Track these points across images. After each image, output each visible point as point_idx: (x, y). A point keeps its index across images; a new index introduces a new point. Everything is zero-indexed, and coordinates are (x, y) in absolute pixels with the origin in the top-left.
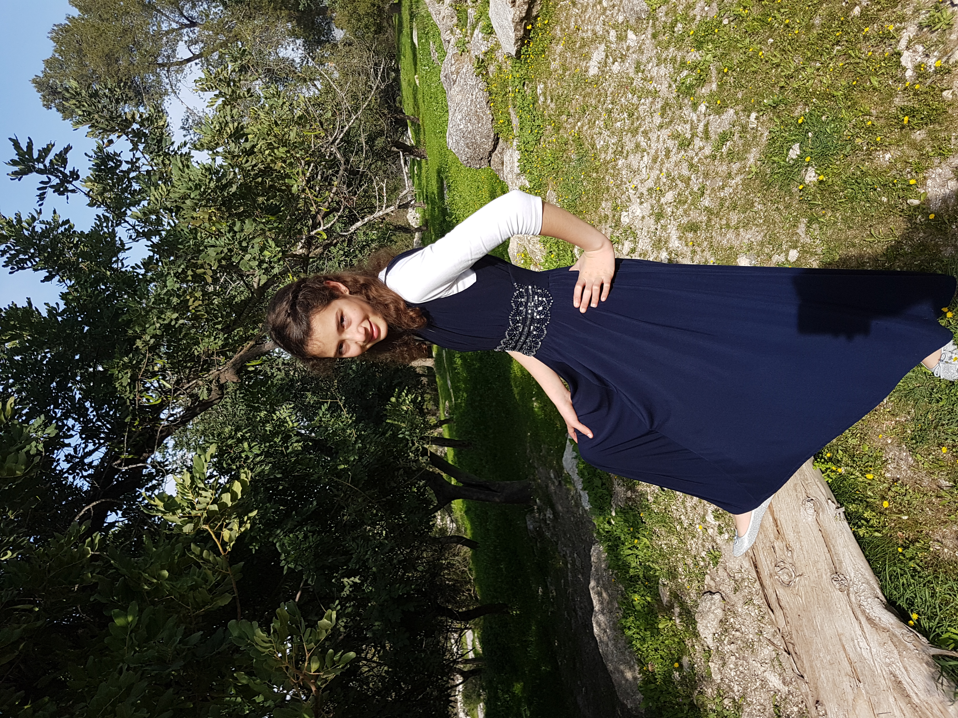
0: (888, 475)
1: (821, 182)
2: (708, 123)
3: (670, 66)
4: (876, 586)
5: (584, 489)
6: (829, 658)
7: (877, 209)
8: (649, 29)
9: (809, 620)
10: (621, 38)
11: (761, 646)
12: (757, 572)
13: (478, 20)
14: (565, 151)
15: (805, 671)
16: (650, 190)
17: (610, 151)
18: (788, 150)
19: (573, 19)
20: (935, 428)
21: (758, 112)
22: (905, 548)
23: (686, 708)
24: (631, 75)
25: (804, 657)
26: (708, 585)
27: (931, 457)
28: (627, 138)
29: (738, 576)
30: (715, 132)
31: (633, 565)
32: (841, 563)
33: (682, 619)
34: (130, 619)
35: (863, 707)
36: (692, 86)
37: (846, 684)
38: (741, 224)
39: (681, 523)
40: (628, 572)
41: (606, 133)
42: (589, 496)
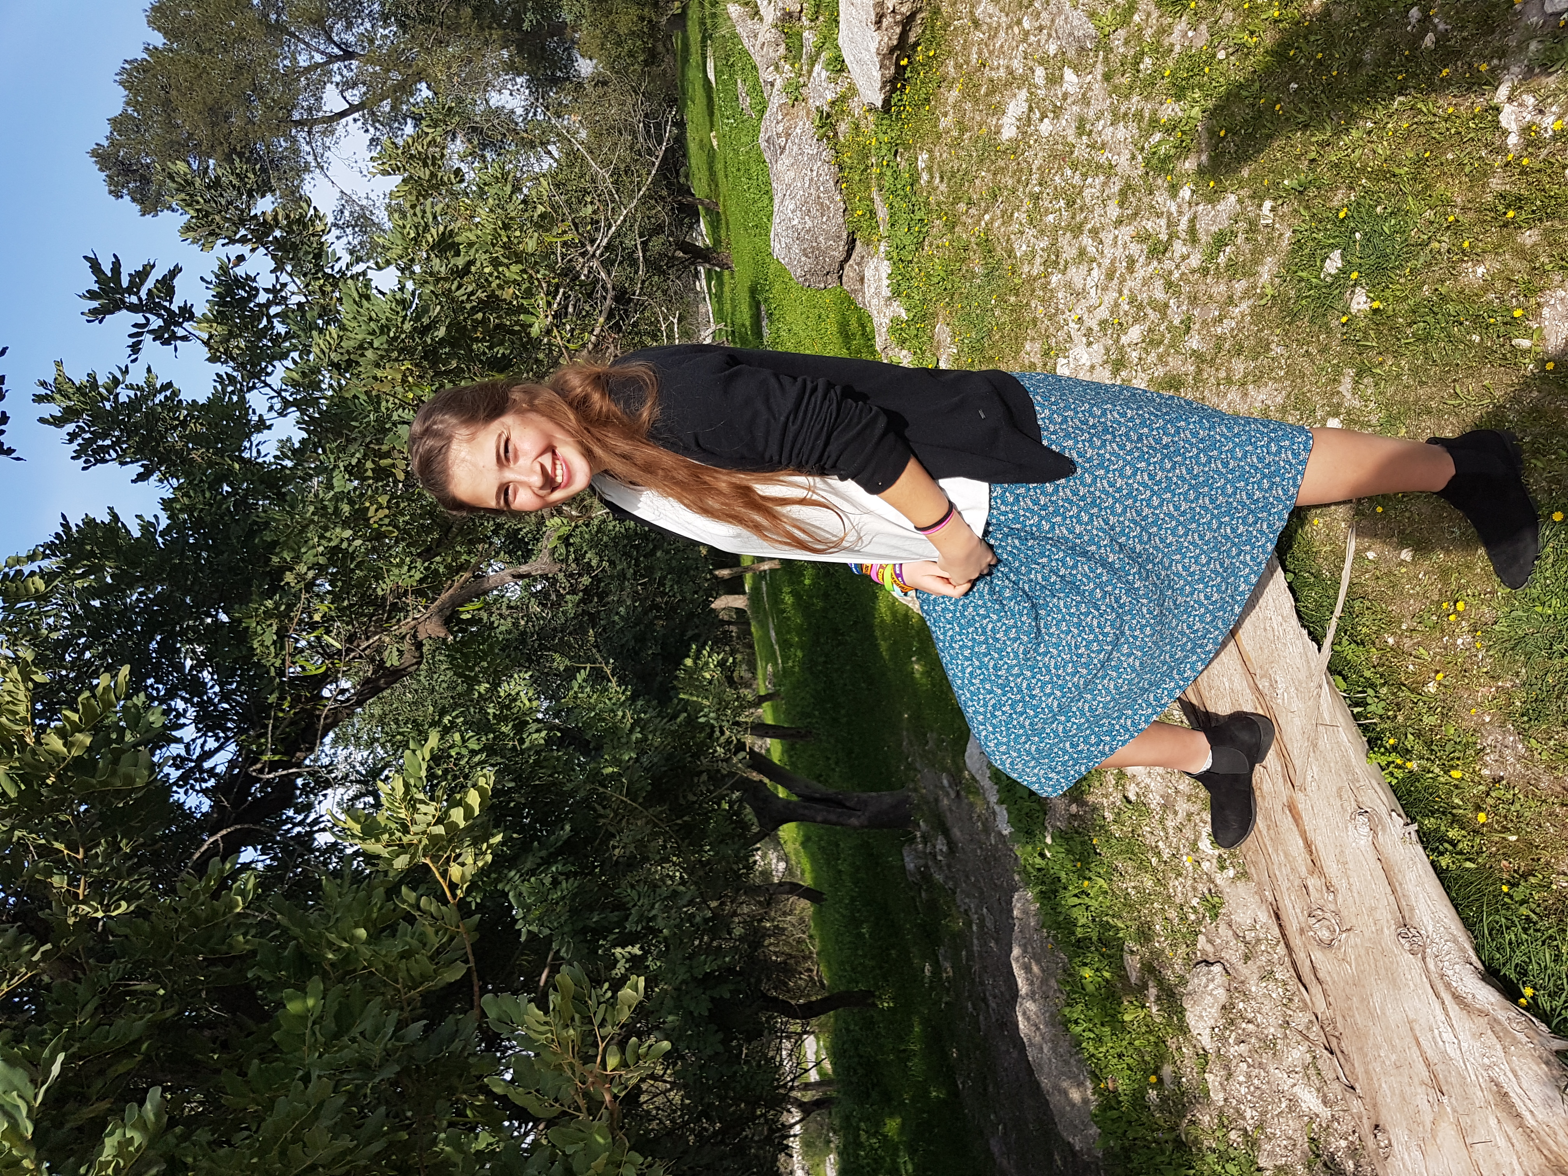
0: (1485, 772)
1: (1376, 311)
2: (1195, 217)
3: (1133, 126)
4: (1468, 946)
5: (1001, 802)
6: (1394, 1057)
7: (1464, 354)
8: (1099, 65)
9: (1362, 1000)
10: (1054, 80)
11: (1288, 1045)
12: (1280, 926)
13: (819, 50)
14: (963, 260)
15: (1357, 1080)
16: (1103, 323)
17: (1038, 260)
18: (1323, 261)
19: (975, 49)
20: (1558, 697)
21: (1275, 199)
22: (1513, 885)
23: (1170, 1147)
24: (1071, 139)
25: (1355, 1057)
26: (1203, 952)
27: (1552, 743)
28: (1065, 240)
29: (1250, 936)
30: (1207, 231)
31: (1082, 921)
32: (1412, 910)
33: (1162, 1005)
34: (310, 1002)
35: (1447, 1133)
36: (1168, 158)
37: (1422, 1098)
38: (1250, 378)
39: (1158, 854)
40: (1073, 933)
41: (1030, 232)
42: (1009, 813)
